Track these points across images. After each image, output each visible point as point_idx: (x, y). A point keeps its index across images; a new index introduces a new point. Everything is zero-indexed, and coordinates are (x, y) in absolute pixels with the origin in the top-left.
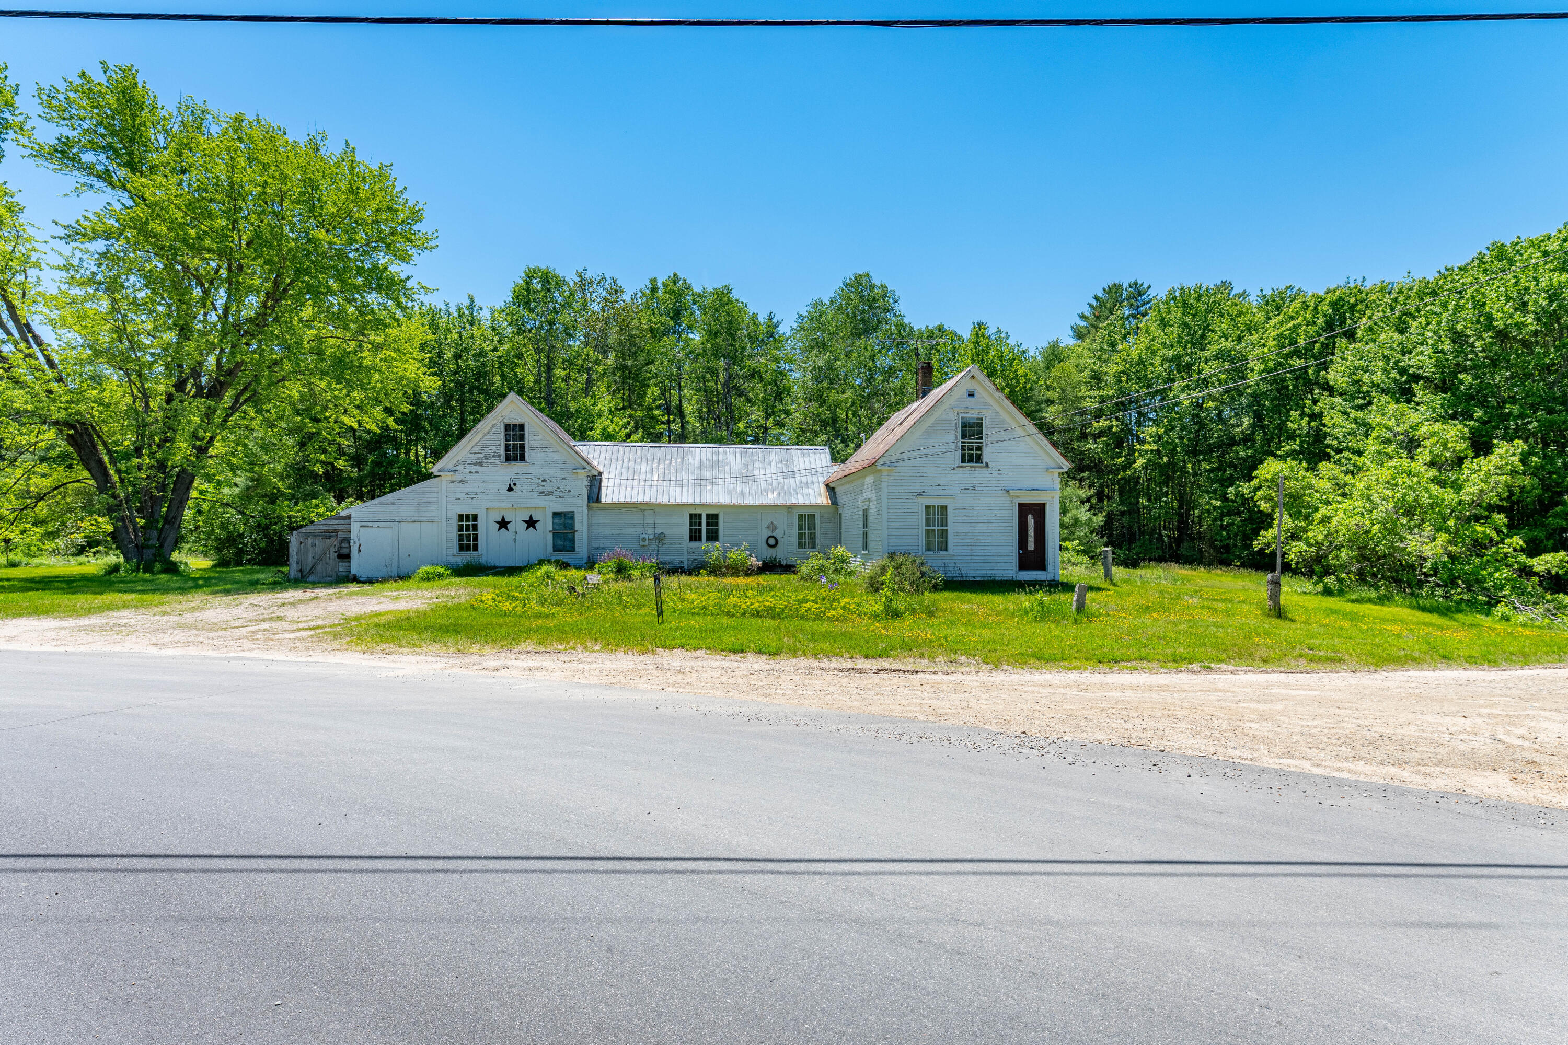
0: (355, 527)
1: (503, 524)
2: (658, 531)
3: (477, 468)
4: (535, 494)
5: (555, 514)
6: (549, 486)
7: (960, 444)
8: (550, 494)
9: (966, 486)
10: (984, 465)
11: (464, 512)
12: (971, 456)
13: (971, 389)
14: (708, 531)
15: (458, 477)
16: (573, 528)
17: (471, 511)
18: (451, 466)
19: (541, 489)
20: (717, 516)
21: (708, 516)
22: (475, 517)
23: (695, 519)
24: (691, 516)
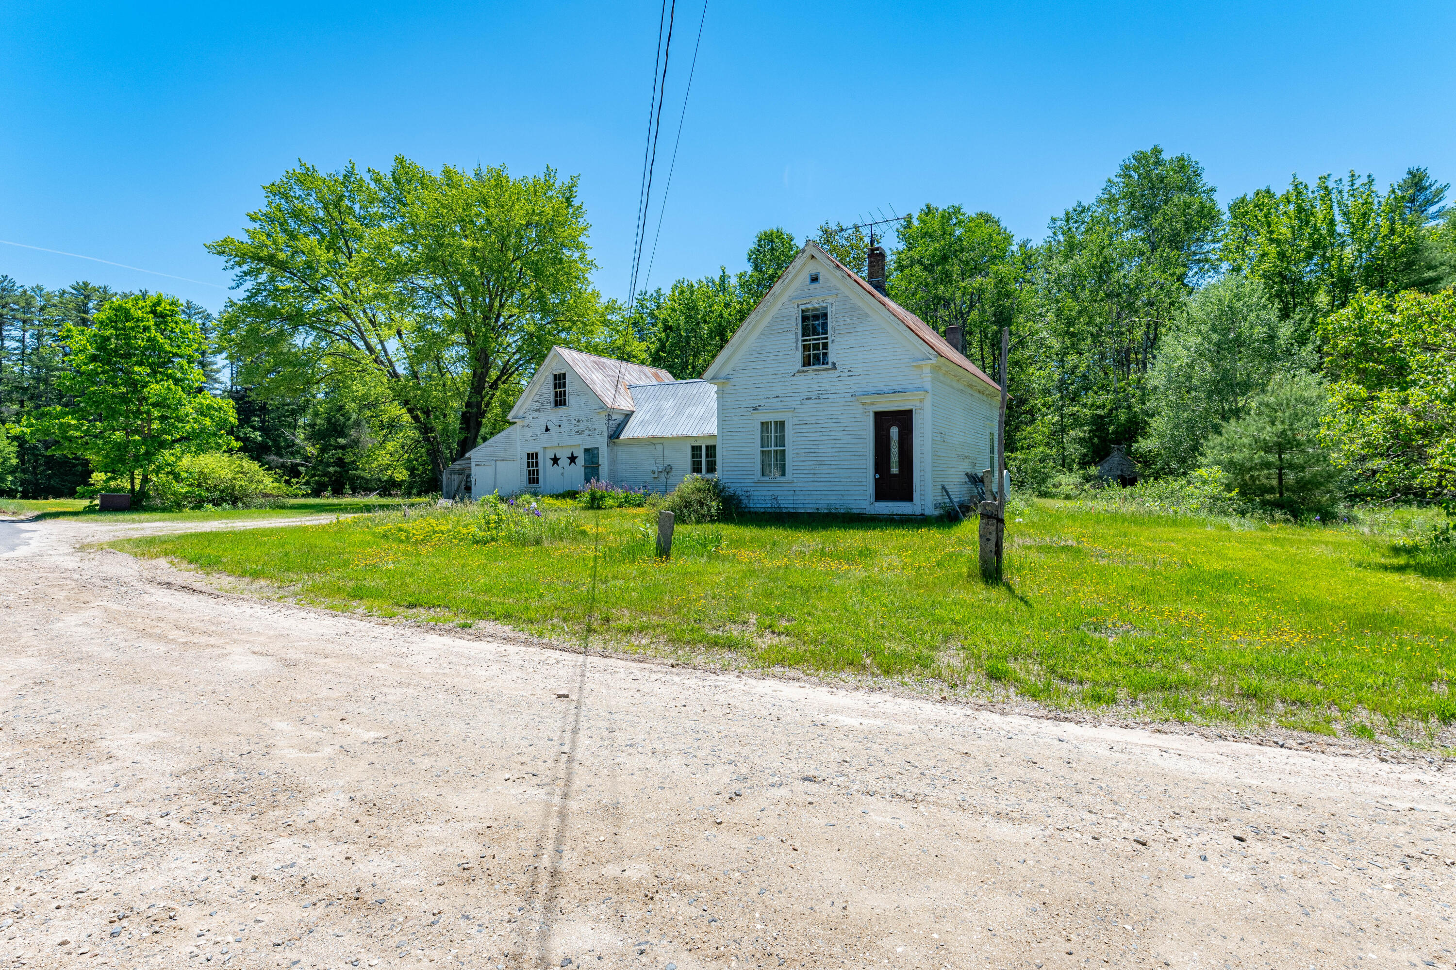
0: (473, 464)
1: (555, 460)
2: (666, 464)
3: (537, 414)
4: (573, 433)
5: (586, 450)
6: (582, 426)
7: (800, 344)
8: (582, 433)
9: (808, 395)
10: (830, 365)
11: (531, 451)
12: (816, 357)
13: (814, 272)
14: (708, 462)
15: (526, 422)
16: (597, 463)
17: (534, 451)
18: (521, 414)
19: (576, 429)
20: (715, 447)
21: (707, 447)
22: (537, 454)
23: (696, 450)
24: (693, 448)
